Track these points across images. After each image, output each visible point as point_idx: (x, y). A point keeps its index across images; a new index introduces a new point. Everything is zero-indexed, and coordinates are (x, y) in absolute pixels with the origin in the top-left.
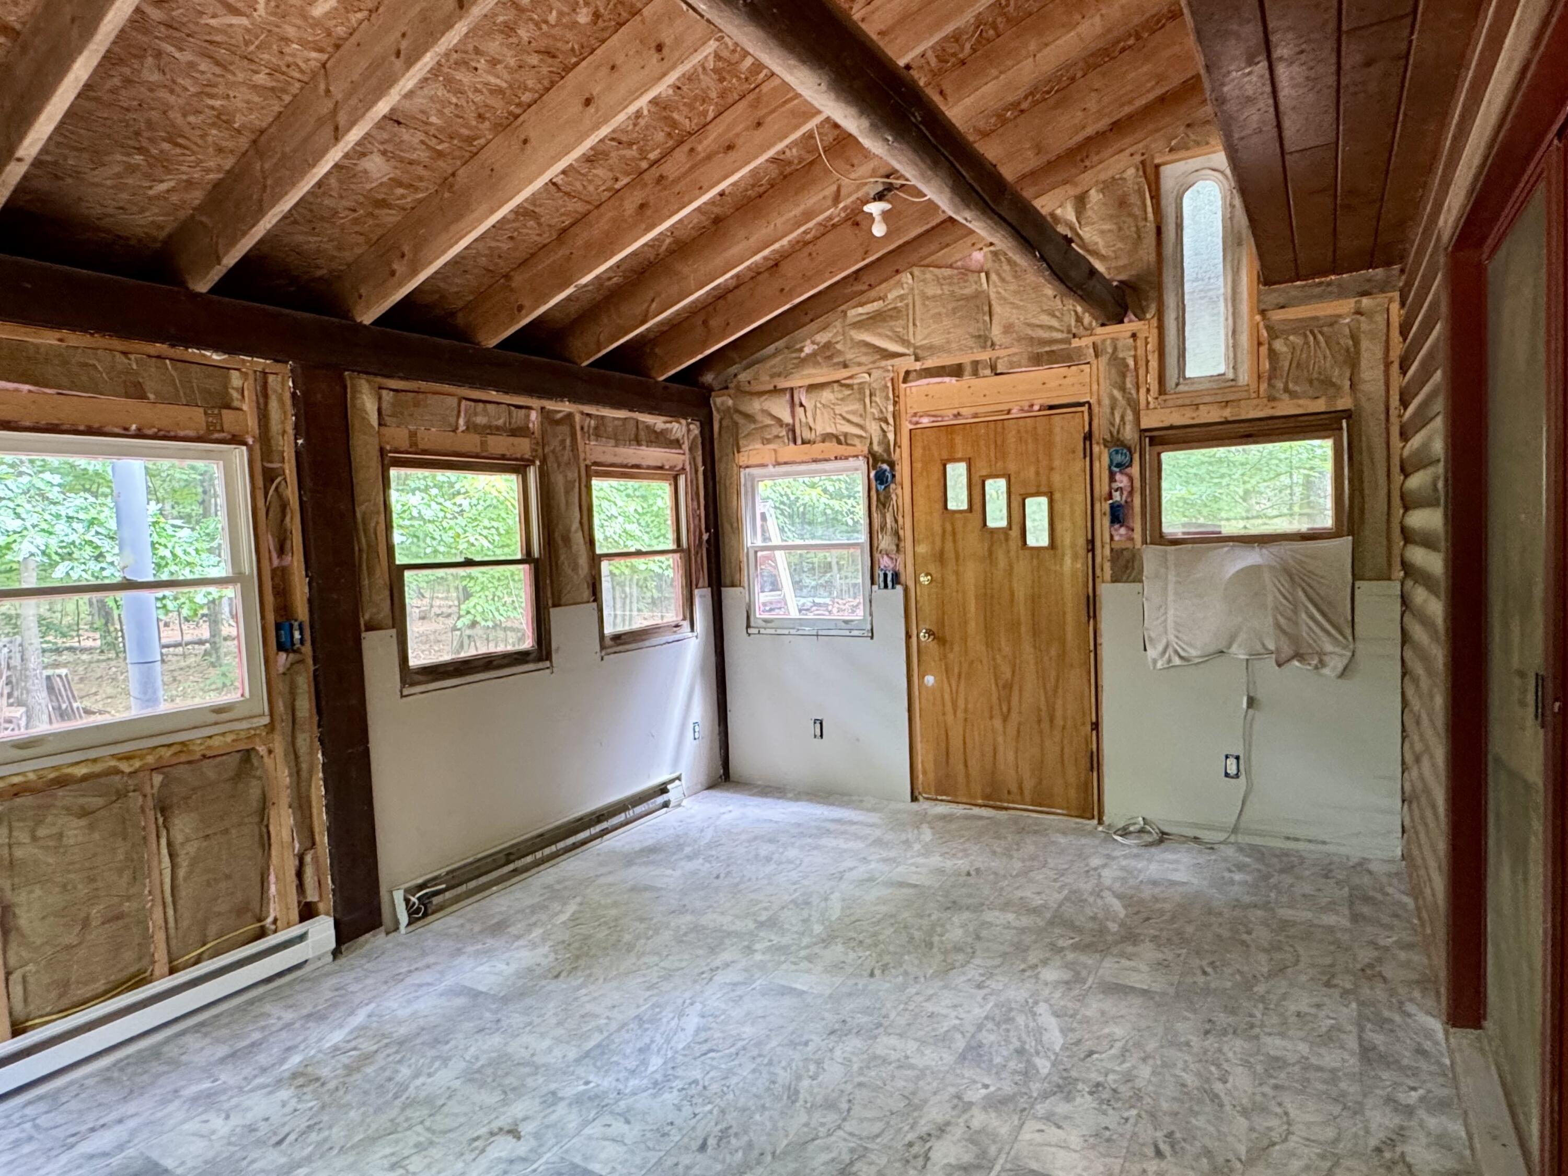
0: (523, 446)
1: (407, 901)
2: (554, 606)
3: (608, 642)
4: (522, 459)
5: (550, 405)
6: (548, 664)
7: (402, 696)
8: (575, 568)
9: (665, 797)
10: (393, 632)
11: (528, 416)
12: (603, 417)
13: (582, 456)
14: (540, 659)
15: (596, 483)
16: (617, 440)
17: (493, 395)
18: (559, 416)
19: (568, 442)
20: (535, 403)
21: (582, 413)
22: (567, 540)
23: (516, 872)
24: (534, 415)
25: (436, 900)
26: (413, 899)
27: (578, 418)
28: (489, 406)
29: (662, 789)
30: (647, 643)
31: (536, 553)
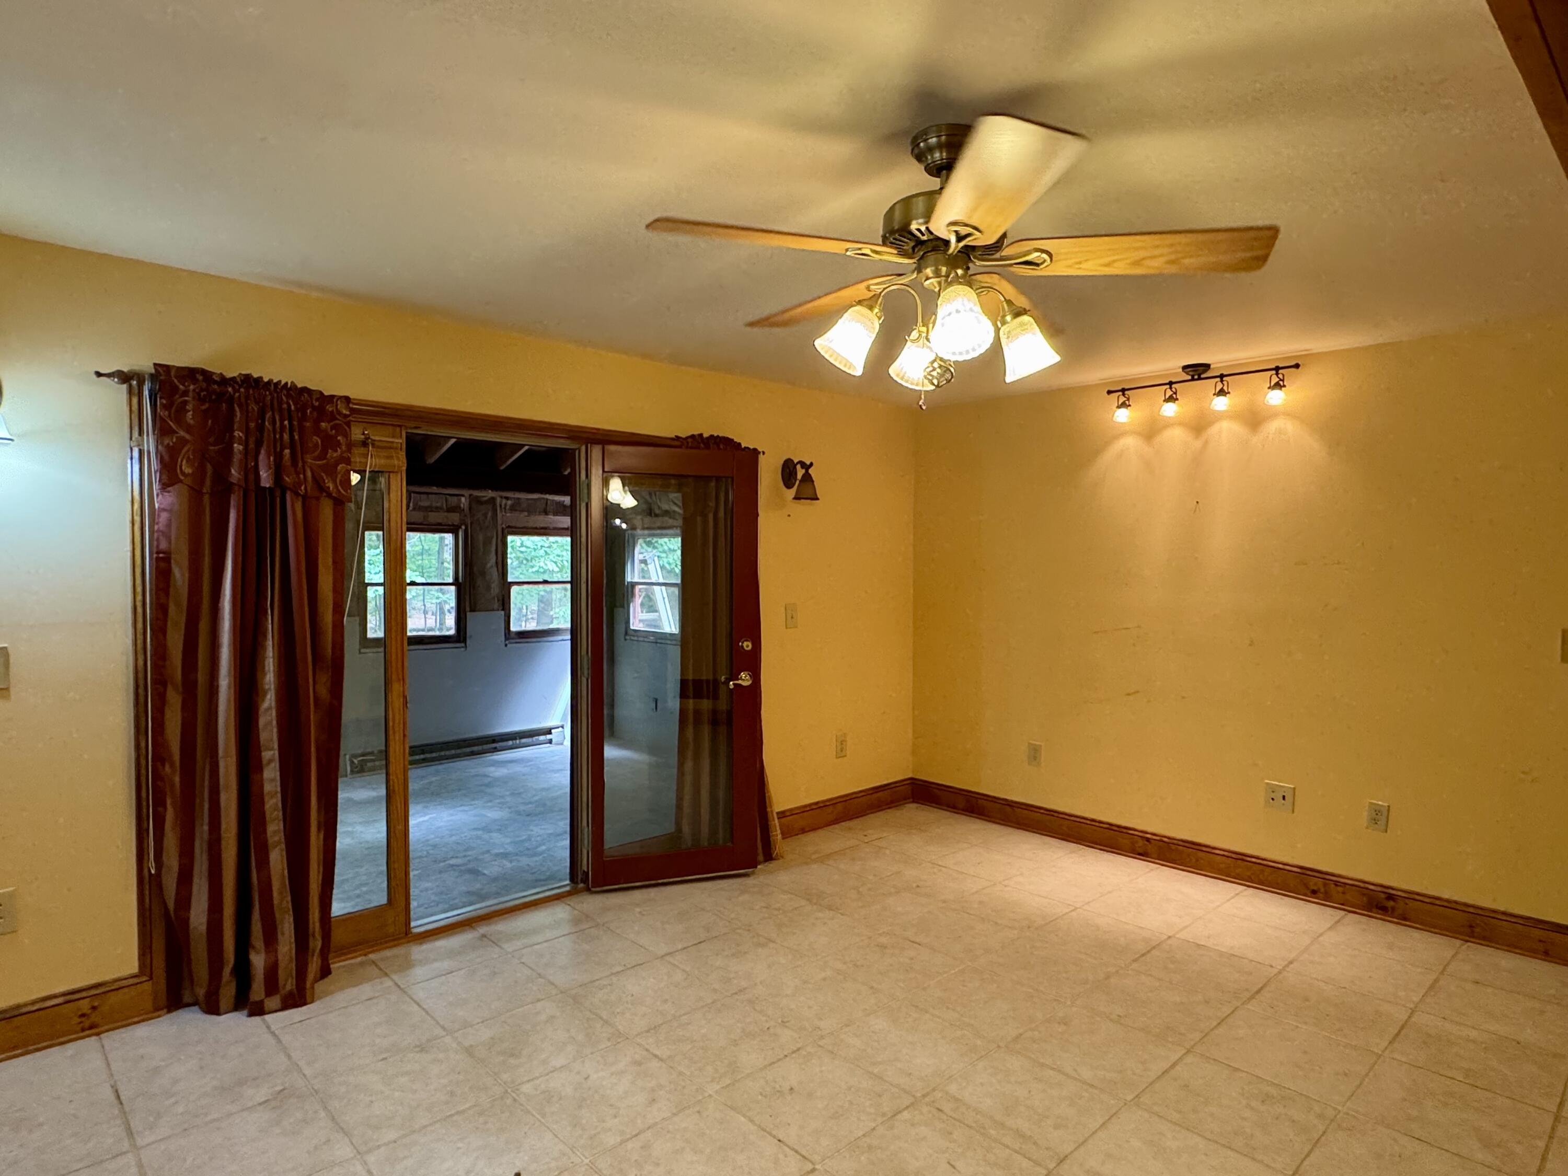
0: (455, 518)
1: (352, 762)
2: (472, 610)
3: (512, 635)
4: (453, 525)
5: (476, 493)
6: (463, 645)
7: (360, 653)
8: (488, 588)
9: (549, 737)
10: (357, 619)
11: (460, 500)
12: (518, 499)
13: (500, 522)
14: (458, 641)
15: (510, 538)
16: (529, 511)
17: (435, 489)
18: (485, 499)
19: (490, 514)
20: (466, 493)
21: (501, 497)
22: (483, 574)
23: (424, 760)
24: (463, 499)
25: (369, 764)
26: (356, 761)
27: (498, 500)
28: (430, 496)
29: (549, 731)
30: (545, 639)
31: (460, 580)
